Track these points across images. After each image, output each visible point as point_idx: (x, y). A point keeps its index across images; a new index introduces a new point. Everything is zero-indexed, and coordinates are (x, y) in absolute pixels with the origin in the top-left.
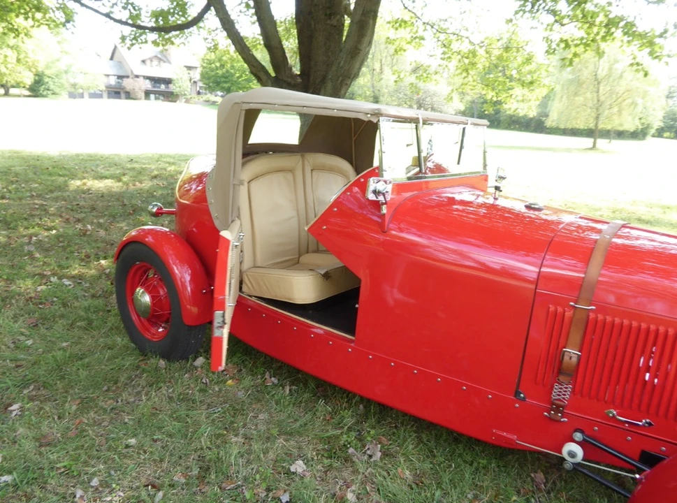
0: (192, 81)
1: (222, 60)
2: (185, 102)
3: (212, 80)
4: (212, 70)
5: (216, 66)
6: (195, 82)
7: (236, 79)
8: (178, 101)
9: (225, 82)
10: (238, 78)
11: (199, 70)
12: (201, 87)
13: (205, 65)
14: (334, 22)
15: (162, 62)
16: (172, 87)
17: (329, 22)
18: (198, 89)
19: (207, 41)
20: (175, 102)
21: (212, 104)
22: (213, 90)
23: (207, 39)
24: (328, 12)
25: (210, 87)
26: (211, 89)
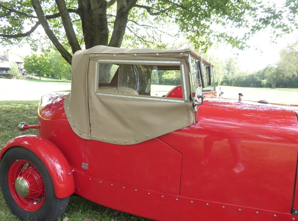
0: (20, 69)
1: (35, 59)
2: (16, 79)
3: (30, 68)
4: (30, 63)
5: (32, 62)
6: (21, 69)
7: (42, 68)
8: (13, 79)
9: (38, 69)
10: (43, 67)
11: (23, 64)
12: (24, 72)
13: (26, 61)
14: (104, 32)
15: (3, 61)
16: (9, 72)
17: (101, 32)
18: (23, 72)
19: (32, 46)
20: (11, 79)
21: (30, 79)
22: (31, 73)
23: (32, 45)
24: (101, 28)
25: (29, 71)
26: (30, 72)
